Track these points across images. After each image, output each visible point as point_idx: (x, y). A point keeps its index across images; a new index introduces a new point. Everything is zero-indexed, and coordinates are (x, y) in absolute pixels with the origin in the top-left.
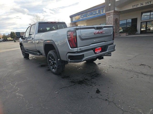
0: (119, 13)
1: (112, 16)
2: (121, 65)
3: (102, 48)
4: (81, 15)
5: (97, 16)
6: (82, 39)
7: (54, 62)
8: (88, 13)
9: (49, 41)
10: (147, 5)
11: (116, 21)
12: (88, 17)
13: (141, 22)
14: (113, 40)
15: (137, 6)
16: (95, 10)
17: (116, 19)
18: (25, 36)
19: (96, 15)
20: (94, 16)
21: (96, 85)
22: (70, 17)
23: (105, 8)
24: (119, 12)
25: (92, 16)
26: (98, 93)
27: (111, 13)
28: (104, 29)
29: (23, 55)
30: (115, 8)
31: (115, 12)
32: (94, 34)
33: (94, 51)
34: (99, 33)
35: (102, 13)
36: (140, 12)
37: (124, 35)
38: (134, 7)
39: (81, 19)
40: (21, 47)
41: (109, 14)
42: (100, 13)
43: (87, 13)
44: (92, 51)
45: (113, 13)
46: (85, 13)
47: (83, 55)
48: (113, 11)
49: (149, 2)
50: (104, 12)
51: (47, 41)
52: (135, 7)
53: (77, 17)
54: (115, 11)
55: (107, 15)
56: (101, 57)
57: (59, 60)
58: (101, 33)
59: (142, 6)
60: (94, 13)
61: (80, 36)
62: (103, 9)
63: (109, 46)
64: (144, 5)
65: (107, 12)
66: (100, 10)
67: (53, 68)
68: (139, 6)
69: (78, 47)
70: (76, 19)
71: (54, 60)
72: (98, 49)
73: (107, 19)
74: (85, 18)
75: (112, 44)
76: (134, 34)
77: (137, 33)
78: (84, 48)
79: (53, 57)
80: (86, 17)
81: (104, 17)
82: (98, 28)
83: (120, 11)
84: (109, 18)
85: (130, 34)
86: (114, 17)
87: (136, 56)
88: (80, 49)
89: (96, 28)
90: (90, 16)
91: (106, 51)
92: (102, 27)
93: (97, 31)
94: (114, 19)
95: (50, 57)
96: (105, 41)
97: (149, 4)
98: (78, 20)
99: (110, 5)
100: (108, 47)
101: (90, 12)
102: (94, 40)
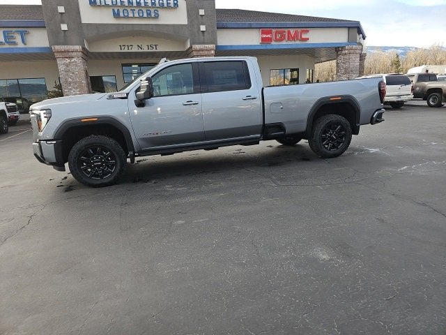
1: (78, 61)
10: (150, 50)
17: (86, 72)
27: (74, 54)
30: (85, 40)
31: (83, 51)
38: (123, 48)
41: (65, 54)
42: (15, 43)
45: (81, 53)
48: (78, 48)
49: (154, 47)
52: (126, 50)
54: (83, 48)
55: (58, 55)
59: (140, 50)
62: (26, 33)
64: (146, 50)
65: (57, 48)
66: (9, 33)
68: (135, 49)
73: (61, 68)
84: (67, 65)
86: (83, 65)
97: (154, 50)
99: (64, 27)
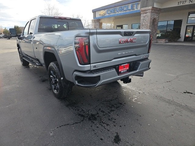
0: (158, 11)
1: (149, 14)
2: (156, 90)
3: (130, 66)
4: (107, 10)
5: (128, 13)
6: (99, 51)
7: (56, 80)
8: (117, 7)
9: (50, 48)
11: (154, 22)
12: (117, 13)
13: (187, 26)
14: (148, 52)
15: (184, 3)
16: (127, 5)
17: (154, 19)
18: (23, 35)
19: (128, 11)
20: (124, 12)
21: (115, 126)
22: (93, 12)
23: (140, 2)
24: (158, 9)
25: (122, 12)
26: (117, 143)
27: (148, 11)
28: (136, 35)
29: (21, 61)
30: (155, 3)
31: (154, 9)
32: (120, 43)
33: (117, 70)
34: (127, 42)
35: (136, 10)
36: (188, 11)
37: (162, 41)
38: (179, 3)
39: (107, 15)
40: (18, 49)
41: (145, 12)
42: (133, 9)
43: (115, 8)
44: (114, 70)
45: (151, 10)
46: (113, 8)
47: (99, 77)
48: (150, 8)
50: (139, 9)
51: (48, 48)
52: (181, 4)
53: (102, 12)
54: (153, 7)
55: (142, 12)
56: (127, 80)
57: (62, 78)
58: (131, 41)
59: (191, 3)
60: (125, 9)
61: (95, 47)
62: (138, 4)
63: (141, 63)
65: (142, 9)
66: (133, 5)
67: (55, 89)
68: (187, 3)
69: (91, 63)
70: (100, 15)
71: (57, 78)
72: (124, 67)
73: (142, 18)
74: (112, 14)
75: (147, 59)
76: (176, 42)
77: (180, 40)
78: (100, 65)
79: (55, 73)
80: (114, 14)
81: (138, 14)
82: (126, 34)
83: (161, 9)
84: (144, 17)
85: (170, 41)
86: (151, 16)
87: (177, 77)
88: (95, 67)
89: (123, 34)
90: (120, 13)
91: (136, 69)
92: (133, 32)
93: (125, 38)
94: (151, 19)
95: (52, 72)
96: (136, 55)
98: (103, 17)
100: (139, 63)
101: (119, 7)
102: (119, 53)
